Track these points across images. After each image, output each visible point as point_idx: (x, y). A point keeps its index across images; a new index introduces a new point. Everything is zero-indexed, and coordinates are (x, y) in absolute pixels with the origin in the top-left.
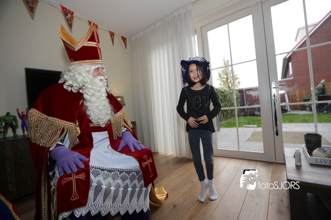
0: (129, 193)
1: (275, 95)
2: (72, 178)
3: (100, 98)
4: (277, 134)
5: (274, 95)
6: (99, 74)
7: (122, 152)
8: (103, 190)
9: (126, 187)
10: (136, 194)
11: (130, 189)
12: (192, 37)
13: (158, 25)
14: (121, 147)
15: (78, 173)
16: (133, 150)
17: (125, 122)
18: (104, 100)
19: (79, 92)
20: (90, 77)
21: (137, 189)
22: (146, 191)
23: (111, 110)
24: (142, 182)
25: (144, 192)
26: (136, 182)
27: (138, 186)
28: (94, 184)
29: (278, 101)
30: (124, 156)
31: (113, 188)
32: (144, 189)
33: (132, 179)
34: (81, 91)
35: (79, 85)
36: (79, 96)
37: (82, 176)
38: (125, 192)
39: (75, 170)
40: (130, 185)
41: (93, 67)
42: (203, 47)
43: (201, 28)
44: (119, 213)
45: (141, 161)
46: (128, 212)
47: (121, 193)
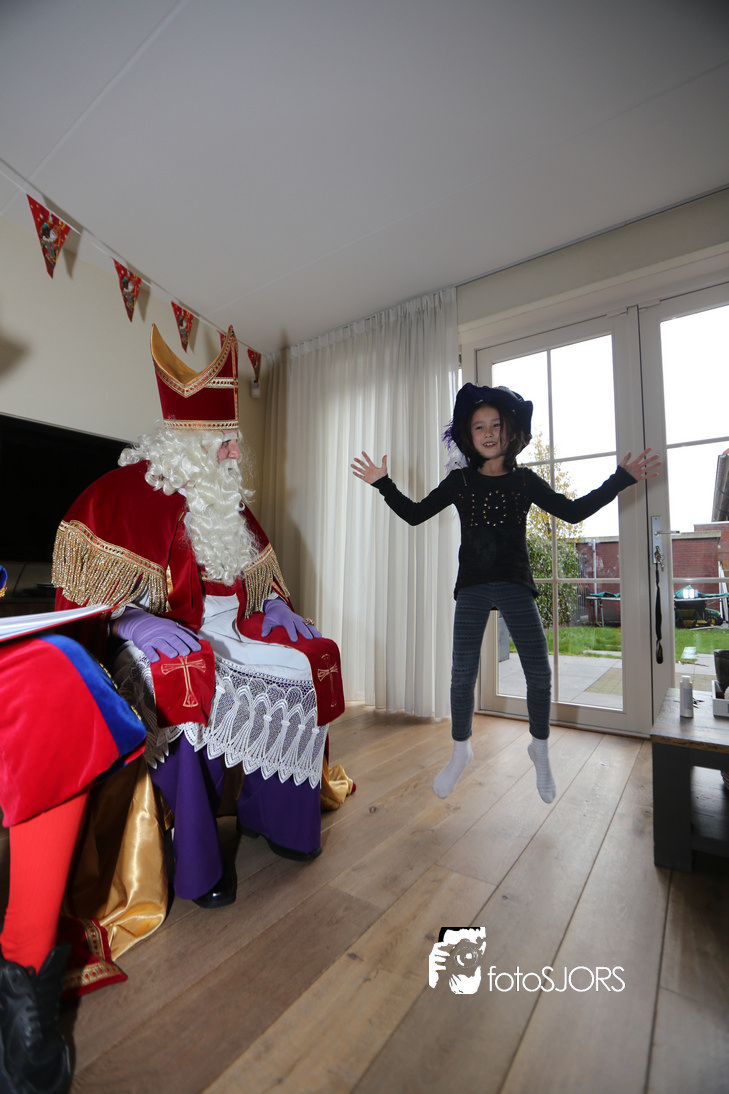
1: (660, 552)
2: (181, 667)
3: (225, 515)
4: (660, 660)
5: (658, 552)
6: (227, 457)
10: (297, 739)
11: (286, 723)
12: (450, 374)
14: (265, 630)
15: (192, 658)
16: (294, 638)
17: (275, 580)
18: (232, 519)
19: (176, 493)
20: (210, 462)
21: (302, 727)
22: (319, 736)
23: (253, 544)
24: (314, 712)
25: (313, 738)
26: (298, 707)
27: (304, 720)
29: (667, 568)
32: (316, 730)
33: (292, 700)
34: (182, 492)
35: (183, 477)
36: (178, 503)
37: (199, 664)
38: (275, 726)
41: (218, 441)
43: (476, 351)
44: (258, 772)
45: (316, 665)
46: (276, 775)
47: (267, 725)
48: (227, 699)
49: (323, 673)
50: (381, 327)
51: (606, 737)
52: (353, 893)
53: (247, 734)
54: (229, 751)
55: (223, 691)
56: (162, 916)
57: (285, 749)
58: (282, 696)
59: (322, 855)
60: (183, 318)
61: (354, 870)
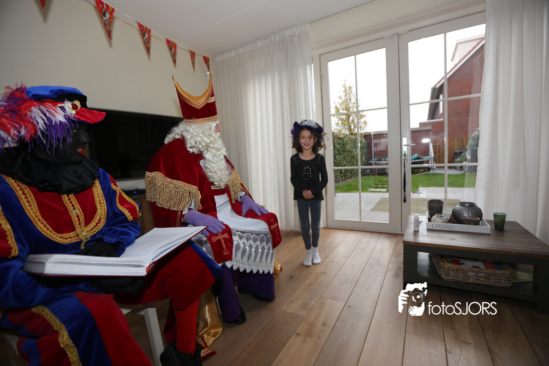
0: (260, 254)
2: (220, 237)
4: (405, 201)
5: (405, 154)
7: (246, 216)
8: (242, 249)
9: (257, 248)
10: (265, 256)
11: (260, 250)
12: (308, 67)
13: (259, 45)
14: (244, 211)
15: (223, 233)
16: (260, 214)
17: (241, 184)
21: (266, 251)
22: (272, 253)
24: (270, 244)
25: (270, 254)
26: (264, 243)
27: (266, 248)
28: (235, 243)
29: (408, 161)
30: (250, 220)
31: (247, 248)
33: (261, 241)
37: (226, 236)
38: (256, 252)
39: (221, 230)
40: (260, 247)
42: (321, 84)
43: (320, 55)
44: (252, 271)
45: (269, 224)
46: (258, 271)
47: (253, 253)
48: (238, 247)
49: (273, 227)
50: (272, 44)
51: (382, 235)
52: (291, 312)
53: (247, 258)
54: (241, 265)
55: (236, 243)
56: (221, 329)
57: (261, 260)
58: (258, 240)
59: (276, 298)
60: (172, 46)
61: (289, 303)
